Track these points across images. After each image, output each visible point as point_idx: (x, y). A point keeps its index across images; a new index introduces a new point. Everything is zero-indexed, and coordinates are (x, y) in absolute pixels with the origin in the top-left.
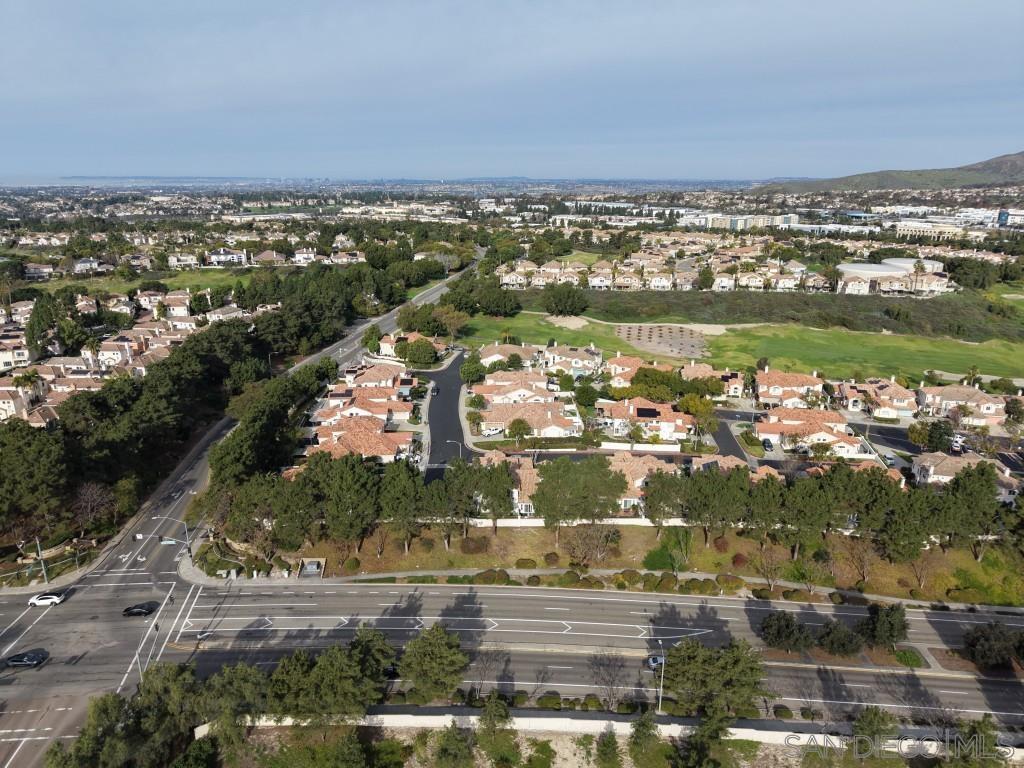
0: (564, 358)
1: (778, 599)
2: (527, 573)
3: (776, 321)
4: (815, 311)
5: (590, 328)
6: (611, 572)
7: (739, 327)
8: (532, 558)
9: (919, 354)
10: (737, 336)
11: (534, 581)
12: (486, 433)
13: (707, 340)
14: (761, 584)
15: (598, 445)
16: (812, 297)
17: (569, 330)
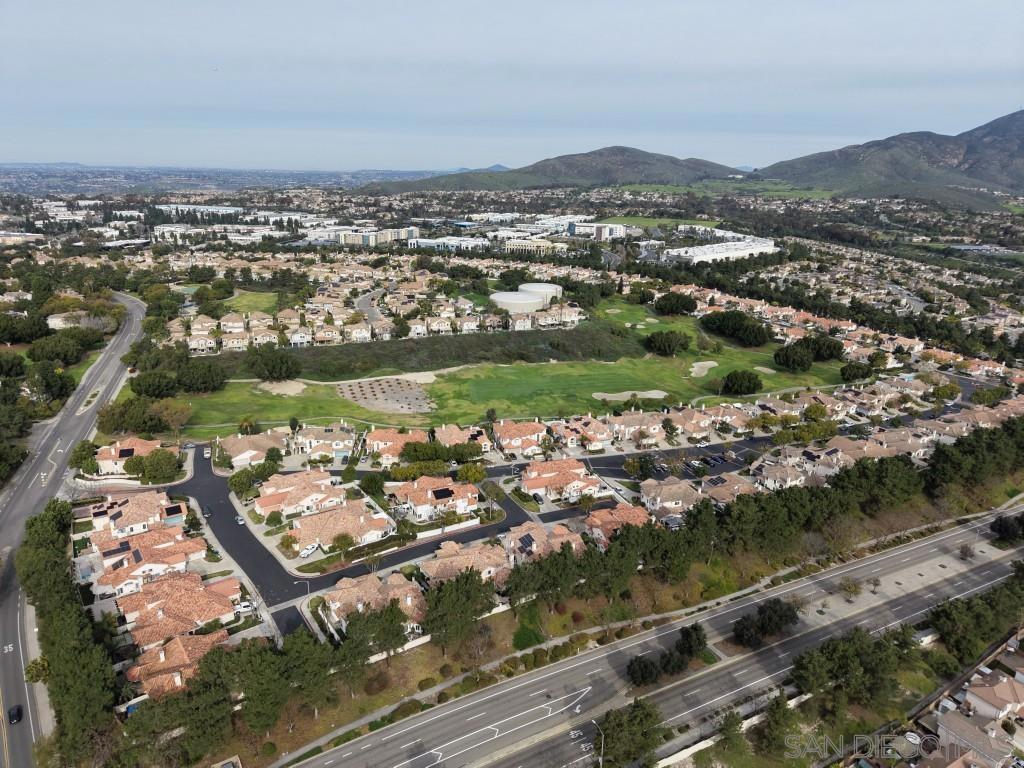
0: (321, 442)
1: (614, 641)
2: (432, 692)
3: (473, 362)
4: (498, 349)
5: (310, 391)
6: (496, 663)
7: (445, 371)
8: (429, 676)
9: (582, 378)
10: (447, 381)
11: (442, 698)
12: (304, 553)
13: (426, 390)
14: (600, 632)
15: (414, 537)
16: (493, 336)
17: (290, 397)
